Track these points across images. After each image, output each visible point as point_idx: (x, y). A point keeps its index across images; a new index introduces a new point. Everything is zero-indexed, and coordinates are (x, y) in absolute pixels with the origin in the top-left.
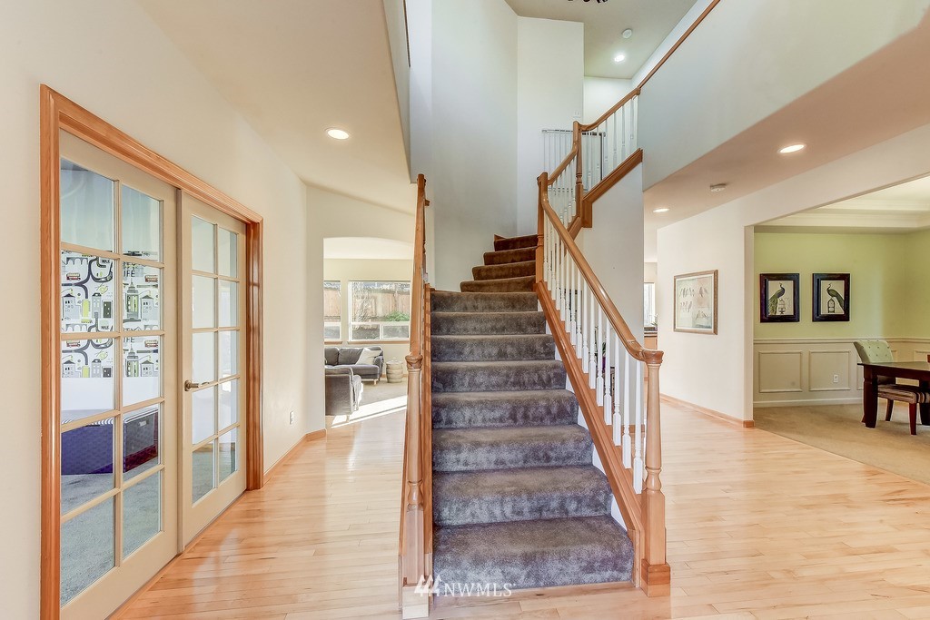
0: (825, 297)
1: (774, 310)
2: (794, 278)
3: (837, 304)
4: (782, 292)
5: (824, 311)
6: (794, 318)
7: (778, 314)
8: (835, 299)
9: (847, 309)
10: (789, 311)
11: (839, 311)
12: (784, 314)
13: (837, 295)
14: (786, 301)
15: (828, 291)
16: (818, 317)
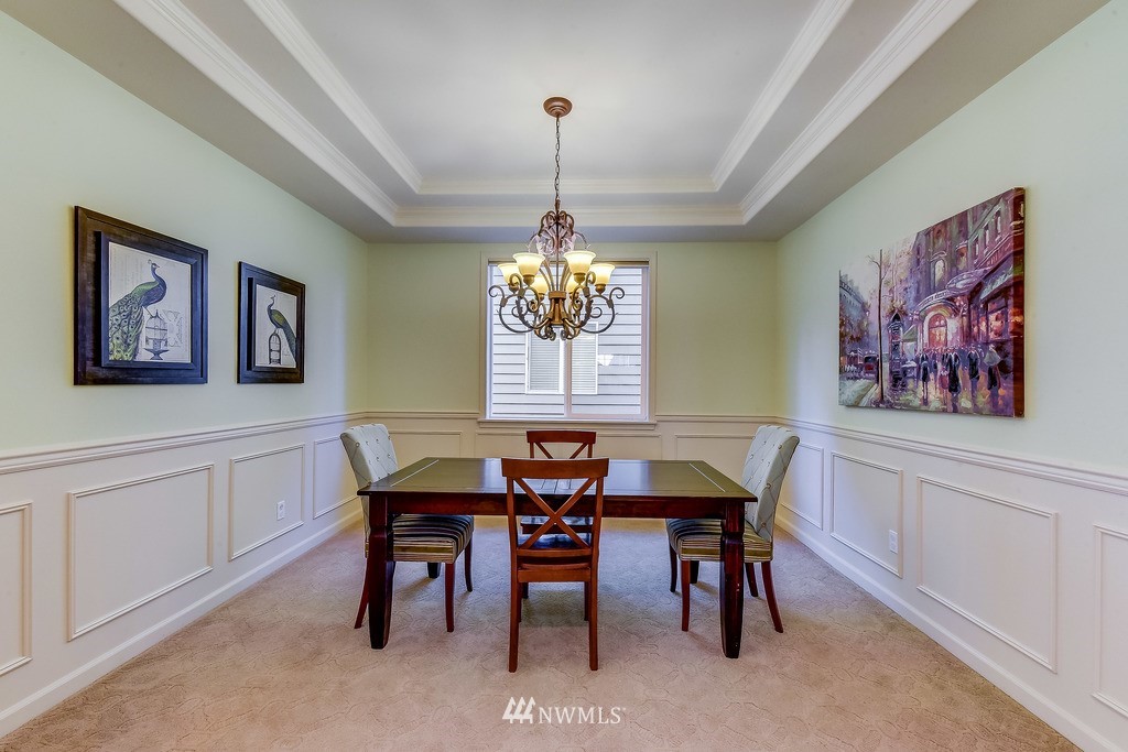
0: (263, 327)
1: (130, 341)
2: (194, 256)
3: (286, 347)
4: (157, 292)
5: (262, 360)
6: (193, 372)
7: (144, 356)
8: (281, 332)
9: (300, 356)
10: (179, 352)
11: (288, 361)
12: (165, 358)
13: (283, 325)
14: (170, 321)
15: (271, 312)
16: (249, 371)
